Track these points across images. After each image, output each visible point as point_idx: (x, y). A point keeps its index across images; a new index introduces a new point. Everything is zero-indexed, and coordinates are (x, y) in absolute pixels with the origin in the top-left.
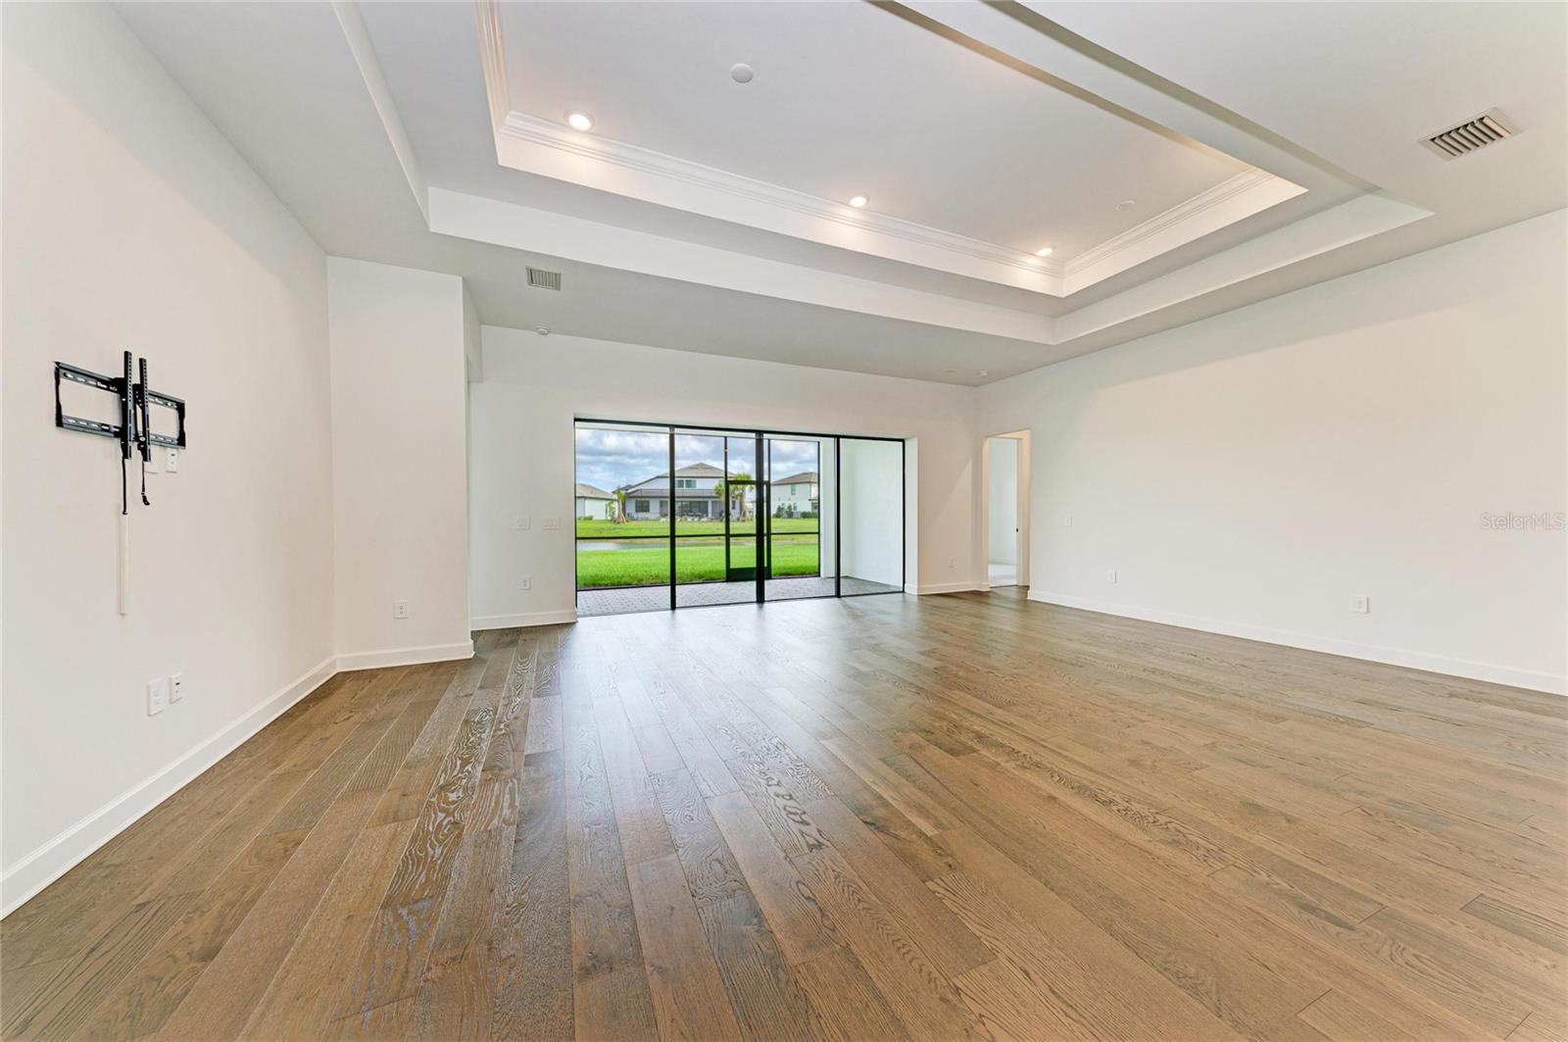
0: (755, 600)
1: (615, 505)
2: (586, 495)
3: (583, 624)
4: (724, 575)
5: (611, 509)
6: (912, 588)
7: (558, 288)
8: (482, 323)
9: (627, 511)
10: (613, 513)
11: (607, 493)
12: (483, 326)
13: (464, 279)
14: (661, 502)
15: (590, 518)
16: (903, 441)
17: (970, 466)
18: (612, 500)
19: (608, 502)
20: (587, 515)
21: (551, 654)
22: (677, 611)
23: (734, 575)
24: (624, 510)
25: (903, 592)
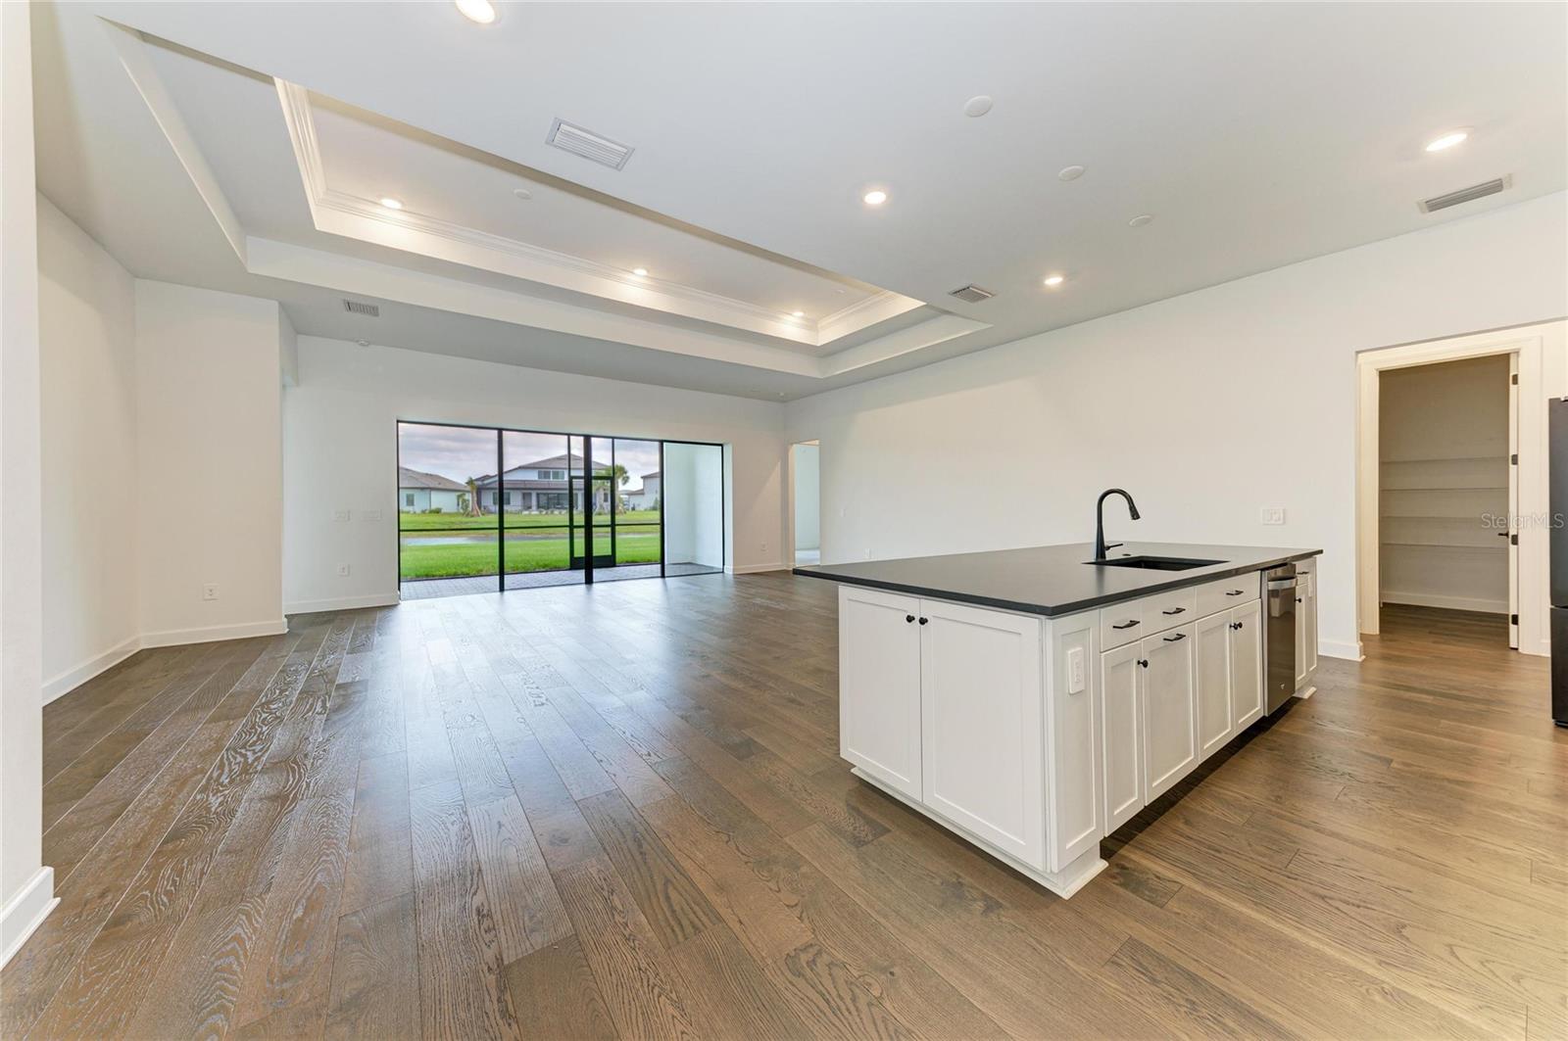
0: (584, 581)
1: (468, 497)
2: (432, 486)
3: (405, 606)
4: (568, 564)
5: (464, 501)
6: (729, 569)
7: (377, 315)
8: (298, 332)
9: (483, 504)
10: (467, 506)
11: (461, 485)
12: (301, 338)
13: (281, 304)
14: (524, 495)
15: (438, 511)
16: (721, 445)
17: (778, 469)
18: (464, 492)
19: (459, 493)
20: (434, 507)
21: (368, 627)
22: (505, 593)
23: (575, 564)
24: (479, 503)
25: (723, 572)
